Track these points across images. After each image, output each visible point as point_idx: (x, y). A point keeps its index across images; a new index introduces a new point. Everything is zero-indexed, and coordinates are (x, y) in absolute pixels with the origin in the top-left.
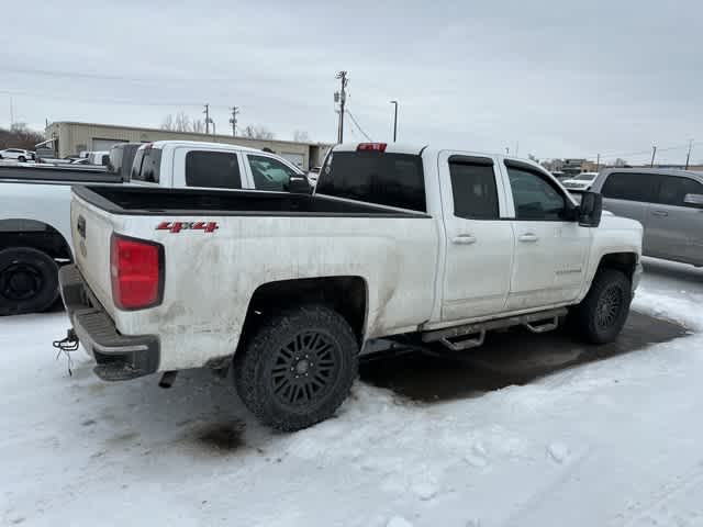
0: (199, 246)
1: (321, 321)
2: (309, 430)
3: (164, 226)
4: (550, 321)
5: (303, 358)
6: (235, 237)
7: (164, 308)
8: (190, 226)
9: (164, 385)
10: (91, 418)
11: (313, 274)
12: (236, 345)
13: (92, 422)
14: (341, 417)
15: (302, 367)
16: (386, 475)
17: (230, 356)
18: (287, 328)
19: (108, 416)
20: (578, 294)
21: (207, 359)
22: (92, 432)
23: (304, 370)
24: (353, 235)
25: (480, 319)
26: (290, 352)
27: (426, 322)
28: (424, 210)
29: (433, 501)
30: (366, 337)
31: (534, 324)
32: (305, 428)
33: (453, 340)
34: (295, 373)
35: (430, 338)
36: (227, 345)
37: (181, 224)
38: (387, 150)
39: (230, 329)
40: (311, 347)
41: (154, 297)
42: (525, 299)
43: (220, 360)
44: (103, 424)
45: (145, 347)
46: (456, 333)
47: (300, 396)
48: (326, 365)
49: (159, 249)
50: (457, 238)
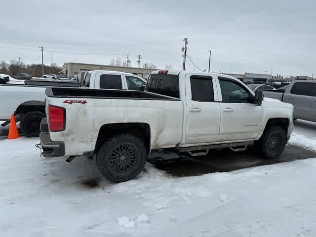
1: (129, 140)
2: (124, 183)
3: (66, 102)
4: (244, 147)
5: (123, 154)
6: (94, 106)
7: (65, 132)
8: (76, 102)
9: (68, 161)
11: (125, 121)
12: (94, 148)
13: (47, 175)
15: (123, 158)
16: (147, 200)
17: (92, 152)
18: (115, 142)
19: (53, 173)
21: (83, 152)
22: (45, 178)
25: (206, 144)
26: (117, 152)
27: (179, 143)
28: (179, 98)
29: (161, 211)
30: (151, 148)
31: (234, 148)
32: (122, 182)
33: (193, 152)
34: (120, 160)
35: (182, 151)
36: (91, 147)
37: (72, 101)
38: (168, 73)
39: (91, 141)
40: (126, 150)
41: (61, 128)
42: (227, 137)
43: (89, 153)
44: (51, 176)
45: (58, 146)
46: (194, 149)
47: (122, 169)
48: (133, 158)
49: (64, 110)
50: (192, 109)
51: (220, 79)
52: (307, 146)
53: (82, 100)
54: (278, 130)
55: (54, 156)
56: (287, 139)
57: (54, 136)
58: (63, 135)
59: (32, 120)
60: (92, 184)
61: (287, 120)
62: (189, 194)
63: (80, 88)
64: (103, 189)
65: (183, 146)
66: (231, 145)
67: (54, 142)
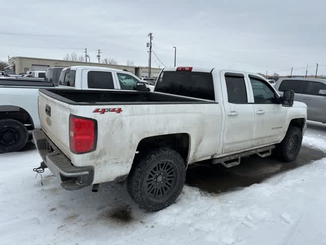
0: (113, 121)
2: (164, 210)
3: (97, 111)
4: (268, 151)
5: (160, 174)
6: (130, 115)
7: (96, 152)
8: (109, 110)
9: (94, 191)
10: (54, 207)
12: (130, 169)
13: (54, 209)
14: (178, 203)
15: (160, 179)
17: (126, 175)
20: (280, 138)
21: (116, 177)
22: (55, 214)
23: (161, 180)
24: (184, 113)
25: (238, 152)
26: (154, 172)
27: (215, 154)
28: (214, 100)
30: (189, 163)
31: (261, 153)
32: (161, 209)
33: (227, 162)
34: (157, 182)
35: (216, 162)
36: (125, 169)
37: (105, 109)
38: (192, 71)
39: (127, 161)
40: (164, 169)
41: (91, 148)
42: (258, 142)
43: (122, 177)
45: (87, 173)
46: (228, 159)
47: (159, 193)
48: (171, 177)
49: (95, 122)
50: (230, 114)
54: (296, 131)
55: (80, 188)
57: (79, 160)
58: (93, 157)
64: (142, 222)
65: (218, 157)
66: (259, 150)
67: (79, 167)
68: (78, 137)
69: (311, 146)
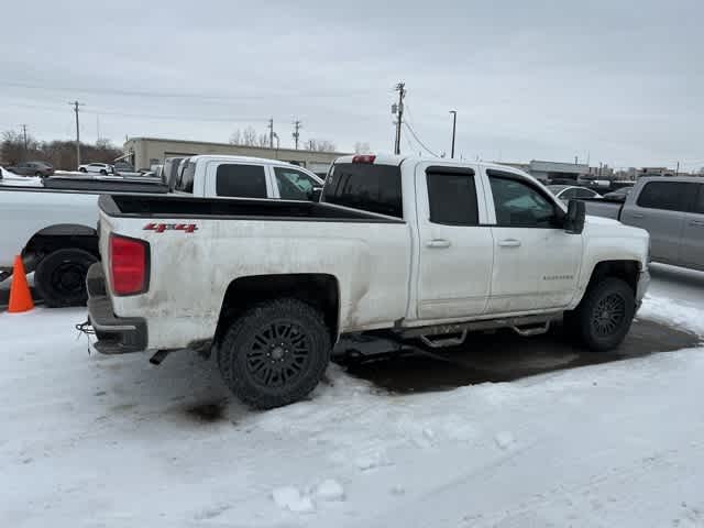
0: (180, 245)
1: (293, 314)
2: (282, 409)
3: (151, 227)
5: (278, 345)
6: (213, 237)
7: (149, 295)
9: (154, 361)
10: (103, 390)
11: (285, 271)
12: (214, 331)
13: (103, 393)
15: (278, 353)
16: (336, 448)
17: (210, 340)
18: (260, 318)
19: (118, 390)
20: (573, 299)
21: (189, 340)
23: (279, 356)
25: (461, 320)
26: (265, 339)
27: (403, 319)
28: (401, 215)
30: (342, 329)
31: (522, 327)
32: (277, 407)
33: (432, 338)
34: (271, 358)
35: (410, 335)
36: (207, 329)
38: (375, 162)
39: (207, 316)
40: (286, 336)
41: (141, 285)
43: (201, 343)
44: (113, 396)
45: (133, 327)
46: (436, 332)
47: (275, 379)
48: (300, 353)
49: (146, 245)
50: (430, 243)
51: (492, 175)
52: (677, 321)
53: (188, 222)
54: (617, 288)
55: (123, 351)
56: (636, 306)
57: (124, 306)
58: (143, 304)
59: (63, 267)
60: (207, 412)
61: (636, 264)
62: (430, 432)
63: (169, 195)
64: (235, 424)
65: (410, 325)
66: (516, 321)
67: (122, 318)
68: (119, 269)
69: (677, 325)
